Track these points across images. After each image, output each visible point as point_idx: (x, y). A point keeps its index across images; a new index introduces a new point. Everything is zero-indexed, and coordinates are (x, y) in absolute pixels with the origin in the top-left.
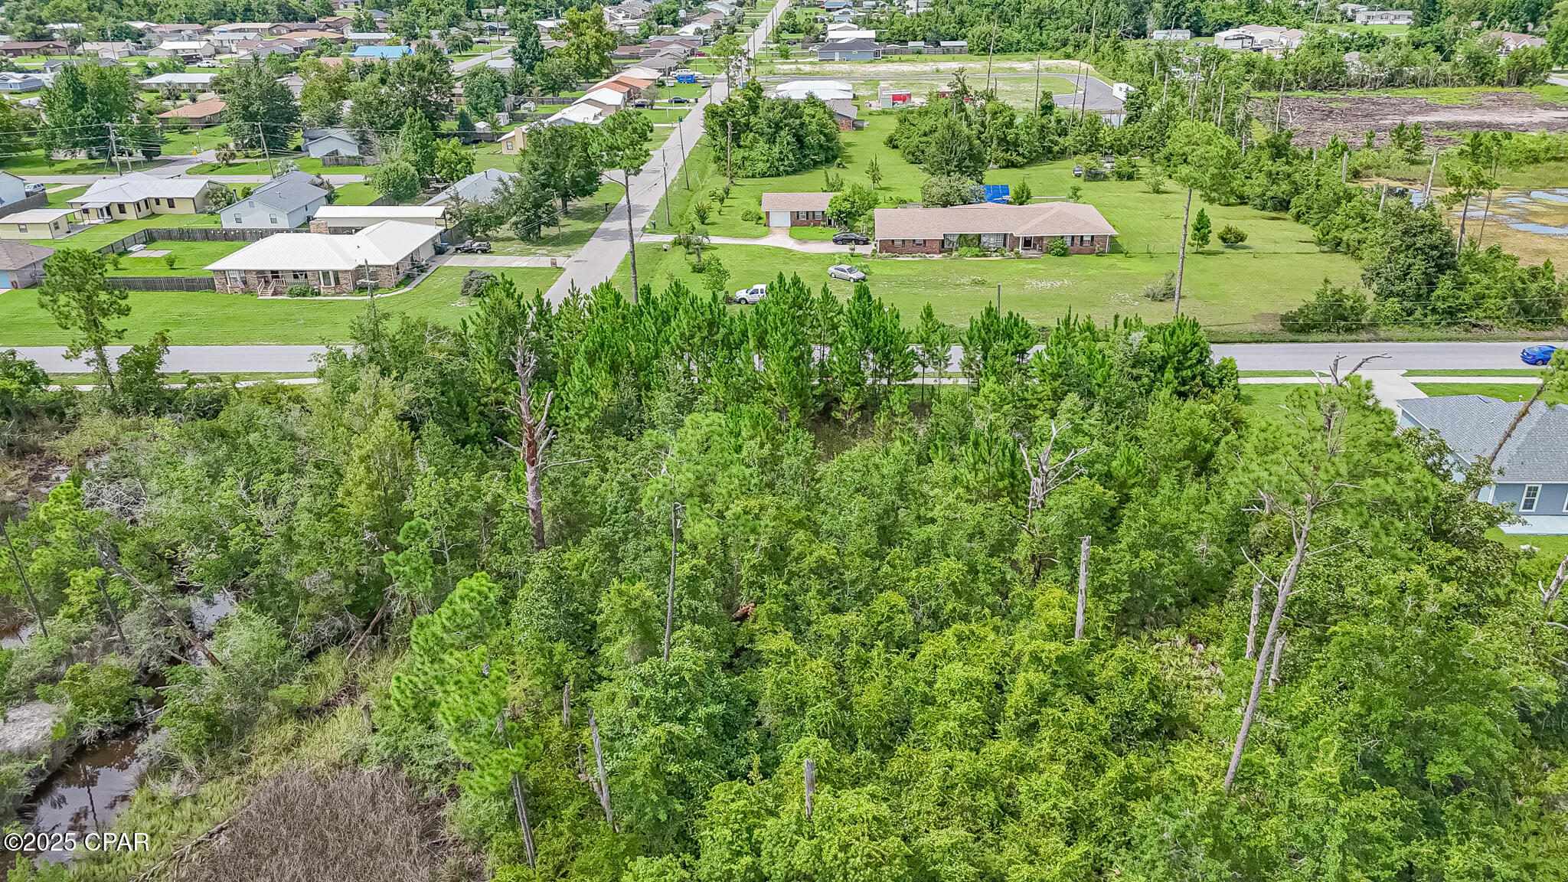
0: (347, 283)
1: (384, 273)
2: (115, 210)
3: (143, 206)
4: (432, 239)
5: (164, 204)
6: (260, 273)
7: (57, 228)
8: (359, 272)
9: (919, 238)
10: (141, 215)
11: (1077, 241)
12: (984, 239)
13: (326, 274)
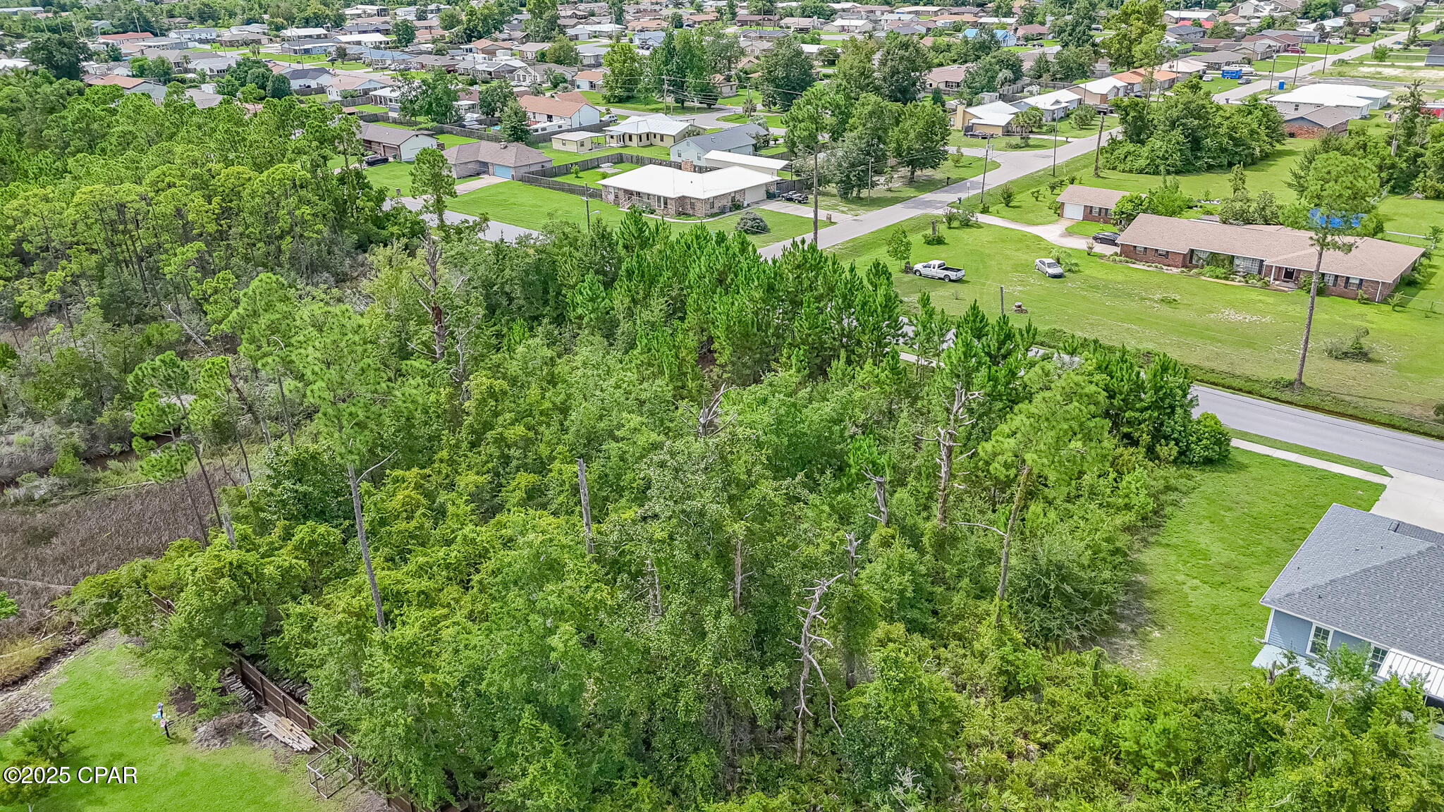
0: (672, 208)
1: (698, 205)
2: (627, 138)
3: (644, 138)
4: (766, 184)
5: (658, 137)
6: (626, 191)
7: (582, 145)
8: (682, 200)
9: (1163, 248)
10: (641, 144)
11: (1341, 283)
12: (1237, 262)
13: (659, 198)
